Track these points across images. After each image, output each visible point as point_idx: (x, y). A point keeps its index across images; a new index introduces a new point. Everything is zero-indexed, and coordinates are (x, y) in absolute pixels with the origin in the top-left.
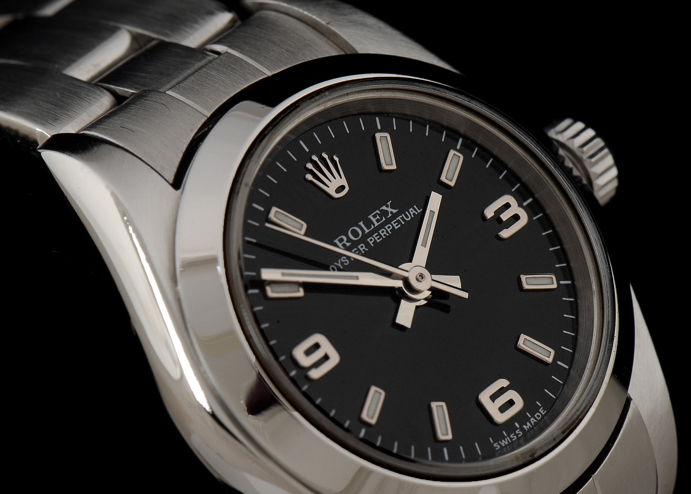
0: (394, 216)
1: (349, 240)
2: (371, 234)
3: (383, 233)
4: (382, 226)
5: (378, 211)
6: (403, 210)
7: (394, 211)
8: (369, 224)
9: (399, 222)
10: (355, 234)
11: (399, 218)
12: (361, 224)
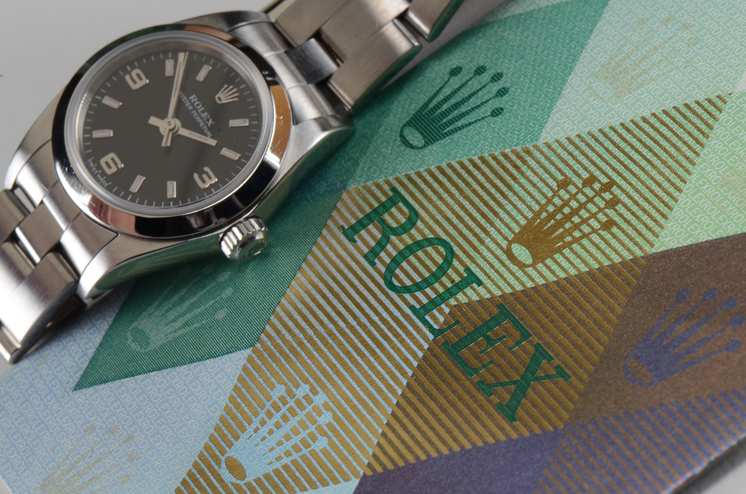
0: (207, 125)
1: (194, 102)
2: (197, 112)
3: (198, 119)
4: (201, 118)
5: (209, 117)
6: (211, 129)
7: (209, 125)
8: (203, 112)
9: (203, 126)
10: (198, 105)
11: (205, 127)
12: (203, 109)
